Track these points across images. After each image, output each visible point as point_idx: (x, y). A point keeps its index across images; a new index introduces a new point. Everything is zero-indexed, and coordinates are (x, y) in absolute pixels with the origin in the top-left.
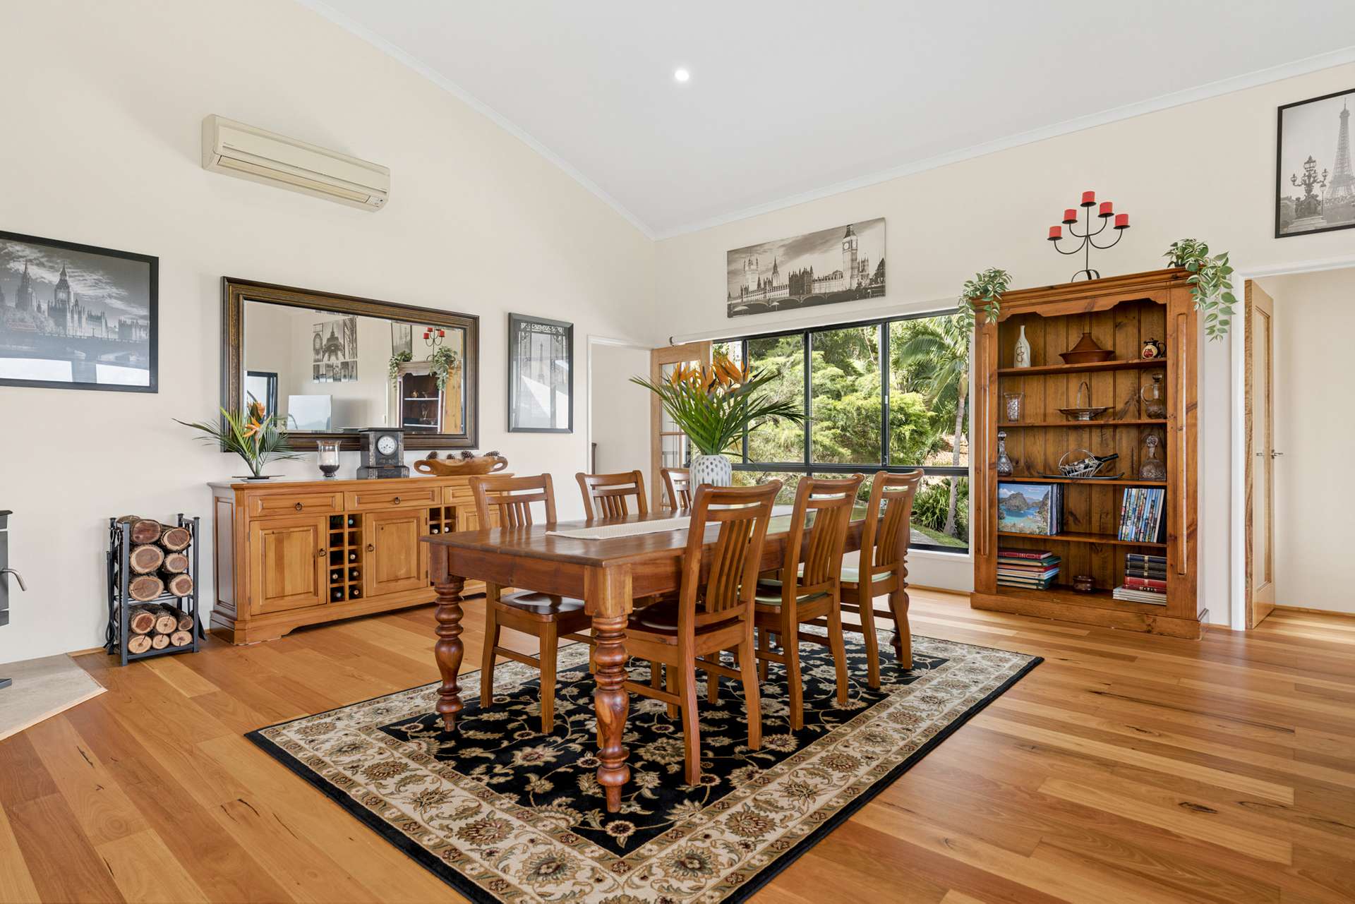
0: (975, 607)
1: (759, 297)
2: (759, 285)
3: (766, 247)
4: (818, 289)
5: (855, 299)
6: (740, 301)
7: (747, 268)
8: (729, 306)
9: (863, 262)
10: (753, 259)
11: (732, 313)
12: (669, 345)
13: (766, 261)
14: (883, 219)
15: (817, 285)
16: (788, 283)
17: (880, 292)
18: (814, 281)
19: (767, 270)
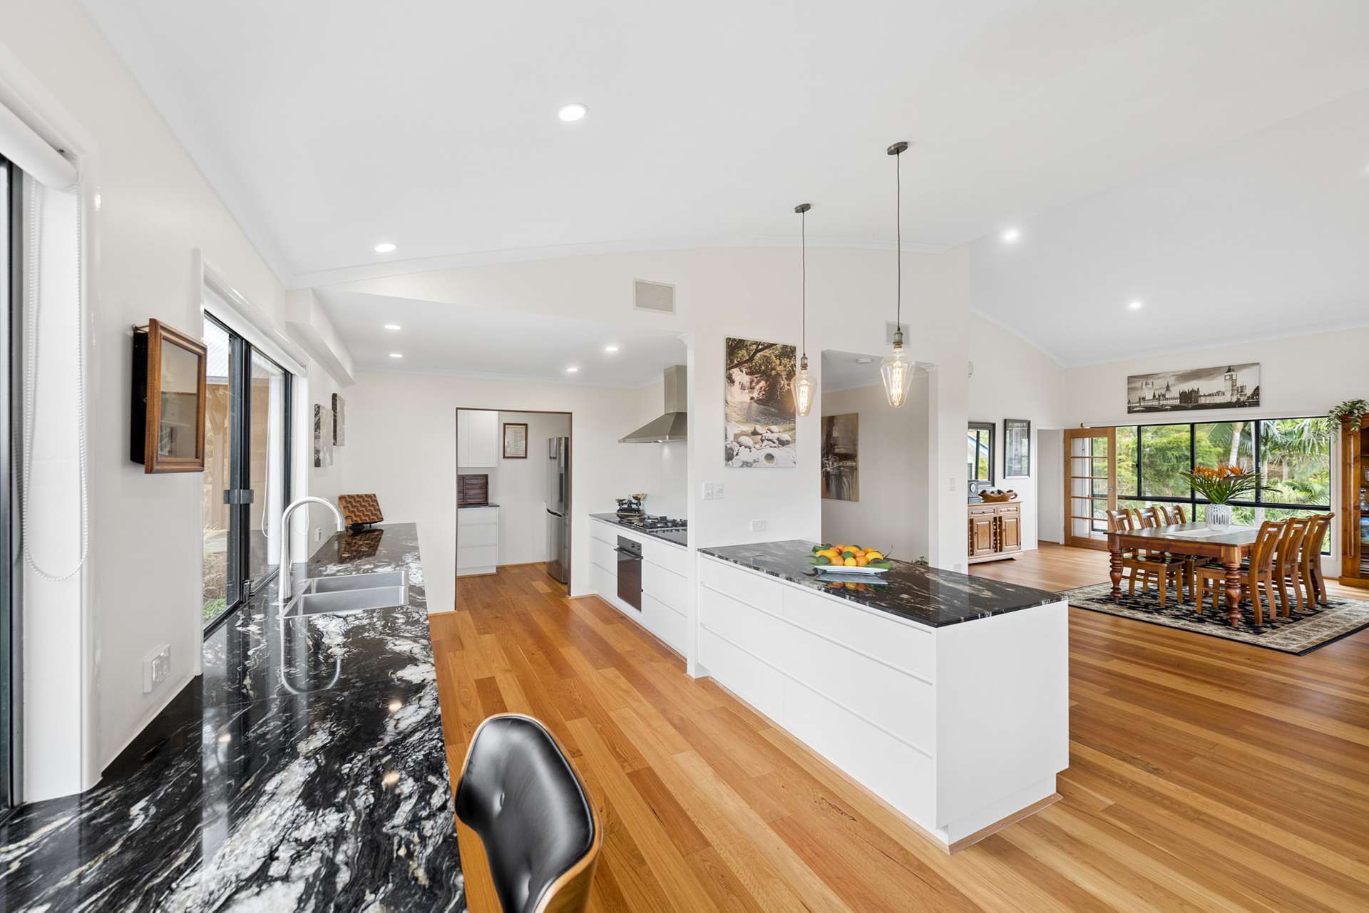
0: (1342, 584)
1: (1155, 403)
2: (1154, 396)
3: (1160, 376)
4: (1202, 401)
5: (1235, 407)
6: (1138, 405)
7: (1144, 387)
8: (1129, 408)
9: (1242, 387)
10: (1150, 382)
11: (1130, 411)
12: (1081, 428)
13: (1159, 384)
14: (1258, 364)
15: (1203, 398)
16: (1178, 396)
17: (1257, 404)
18: (1201, 396)
19: (1163, 388)
